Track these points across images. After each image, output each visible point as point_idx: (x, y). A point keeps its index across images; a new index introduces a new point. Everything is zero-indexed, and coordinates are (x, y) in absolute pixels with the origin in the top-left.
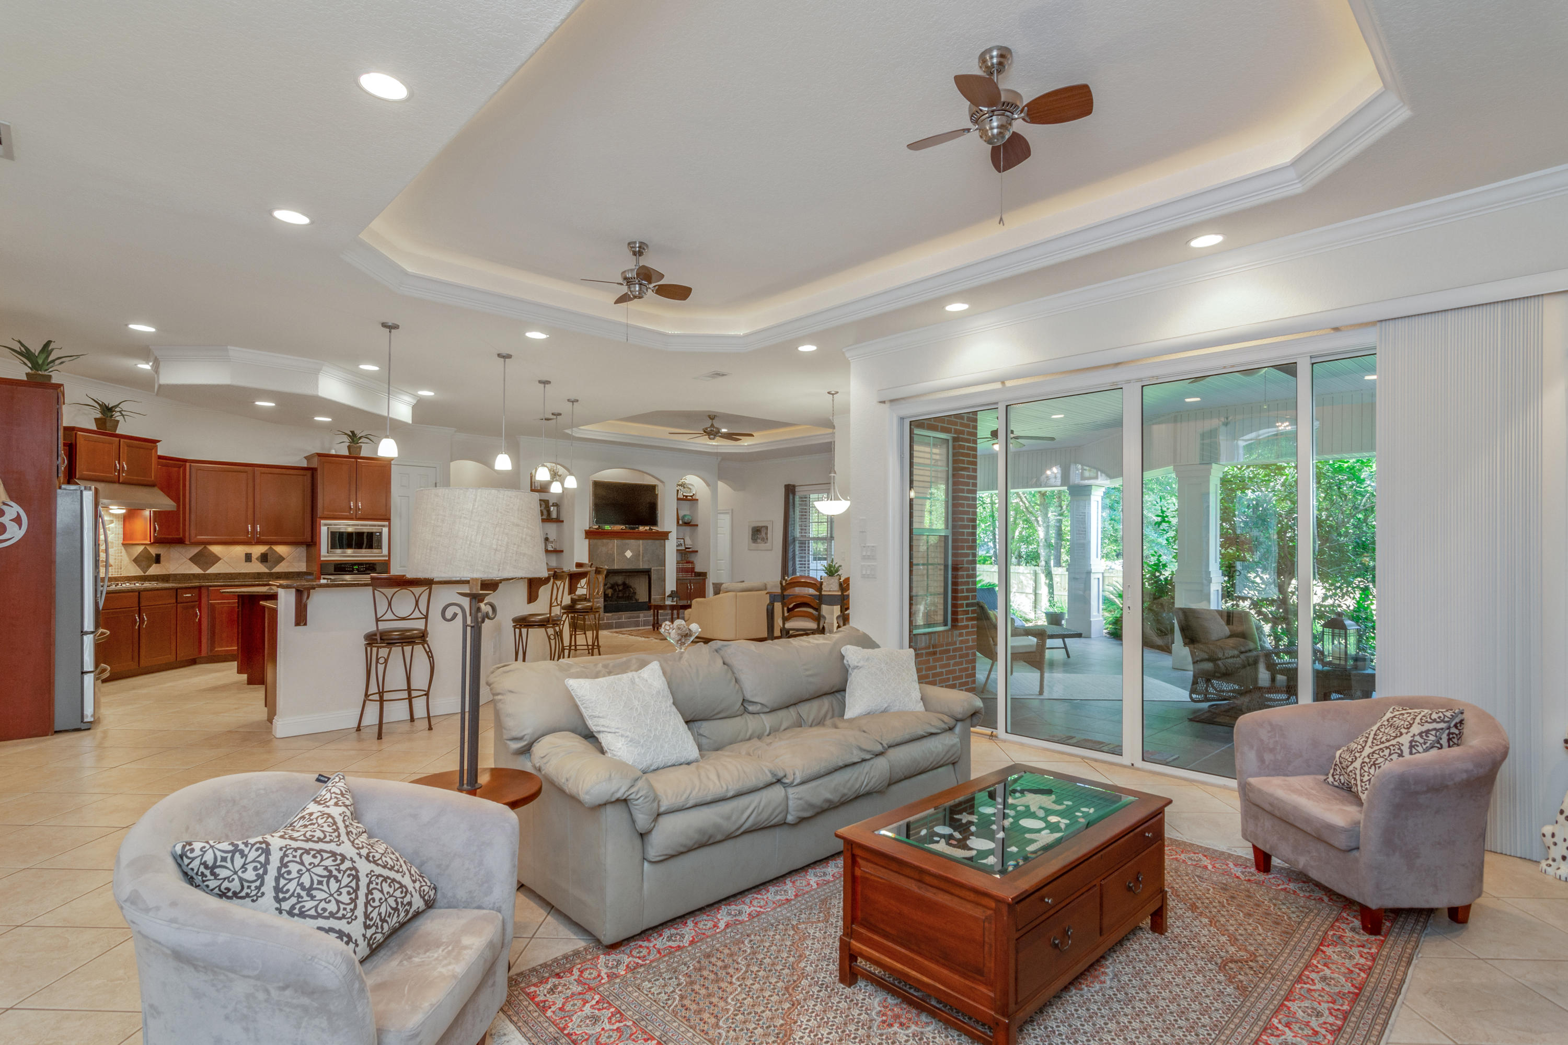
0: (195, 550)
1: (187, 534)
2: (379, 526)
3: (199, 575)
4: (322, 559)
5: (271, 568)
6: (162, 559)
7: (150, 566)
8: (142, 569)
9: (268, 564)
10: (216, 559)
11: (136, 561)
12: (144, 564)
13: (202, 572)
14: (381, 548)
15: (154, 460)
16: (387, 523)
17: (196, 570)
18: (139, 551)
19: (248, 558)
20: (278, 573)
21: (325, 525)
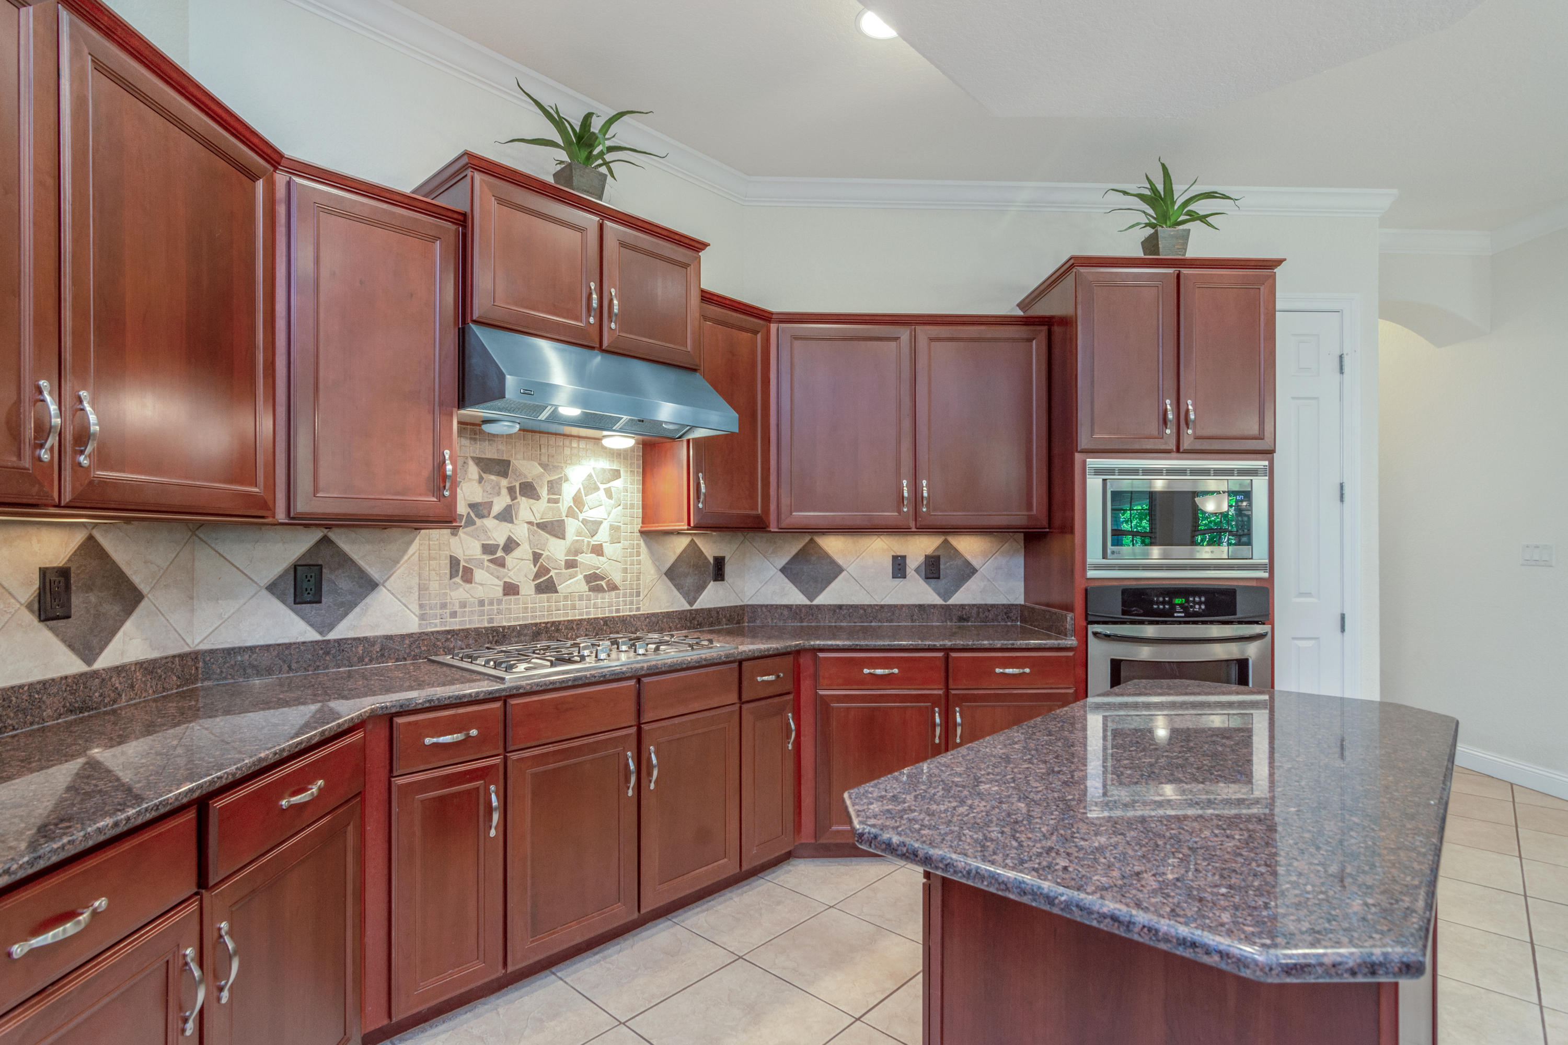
0: (793, 548)
1: (773, 507)
2: (1242, 472)
3: (800, 607)
4: (1091, 574)
5: (946, 595)
6: (728, 569)
7: (701, 588)
8: (685, 595)
9: (942, 583)
10: (834, 570)
11: (672, 574)
12: (689, 581)
13: (808, 602)
14: (1249, 543)
15: (695, 299)
16: (1263, 463)
17: (795, 597)
18: (679, 550)
19: (899, 567)
20: (962, 606)
21: (1098, 472)
